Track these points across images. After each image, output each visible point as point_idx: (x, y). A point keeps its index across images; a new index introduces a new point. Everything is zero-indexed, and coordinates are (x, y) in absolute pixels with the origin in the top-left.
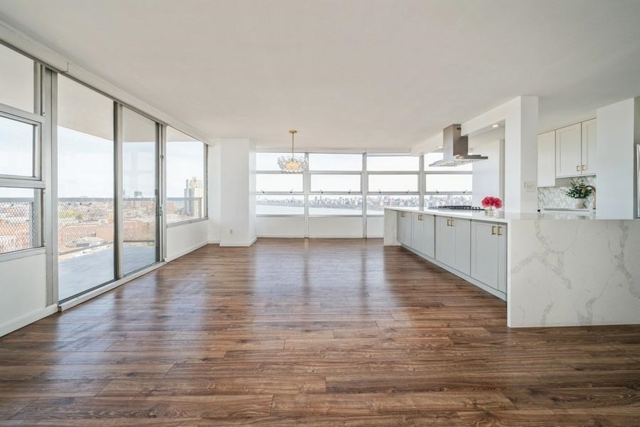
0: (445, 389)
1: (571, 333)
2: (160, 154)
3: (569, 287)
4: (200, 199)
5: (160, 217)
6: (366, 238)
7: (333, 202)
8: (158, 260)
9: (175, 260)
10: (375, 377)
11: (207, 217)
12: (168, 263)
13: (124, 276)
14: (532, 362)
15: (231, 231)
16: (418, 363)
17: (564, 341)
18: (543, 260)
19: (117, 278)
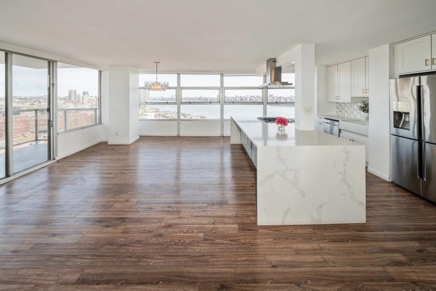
0: (161, 282)
1: (299, 231)
2: (51, 82)
3: (304, 196)
4: (96, 109)
5: (51, 128)
6: (223, 137)
7: (231, 99)
8: (49, 159)
9: (65, 158)
10: (121, 270)
11: (100, 122)
12: (58, 161)
13: (14, 174)
14: (246, 258)
15: (116, 133)
16: (163, 258)
17: (287, 239)
18: (283, 176)
19: (7, 175)
